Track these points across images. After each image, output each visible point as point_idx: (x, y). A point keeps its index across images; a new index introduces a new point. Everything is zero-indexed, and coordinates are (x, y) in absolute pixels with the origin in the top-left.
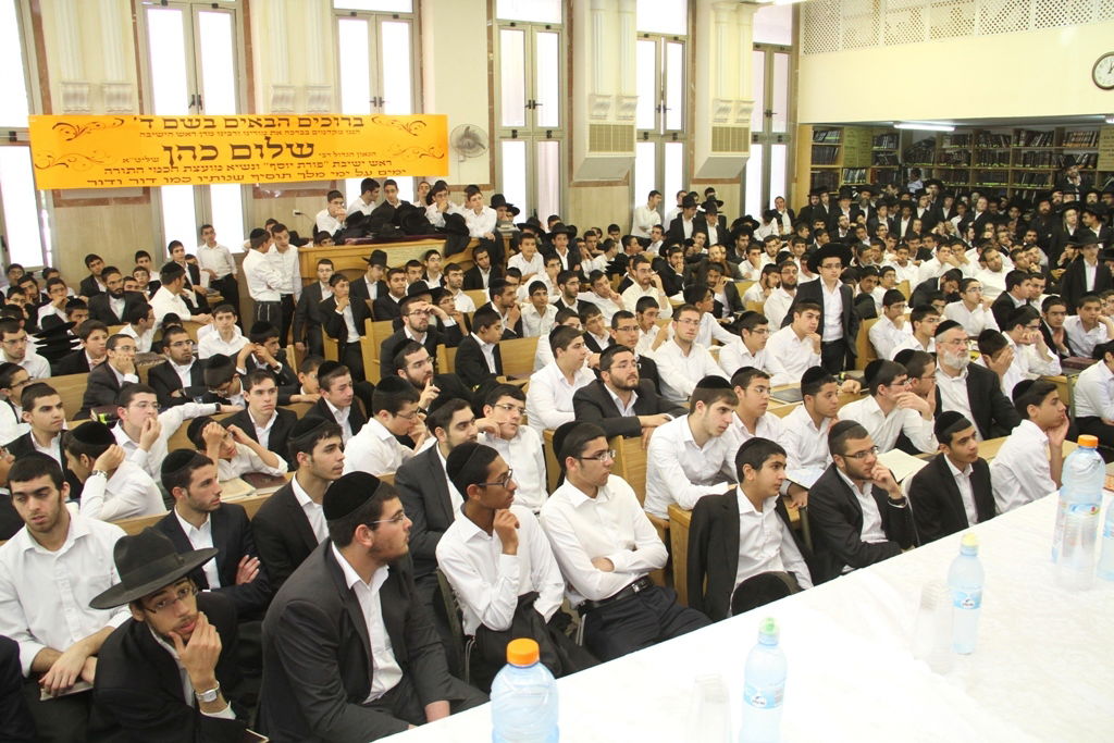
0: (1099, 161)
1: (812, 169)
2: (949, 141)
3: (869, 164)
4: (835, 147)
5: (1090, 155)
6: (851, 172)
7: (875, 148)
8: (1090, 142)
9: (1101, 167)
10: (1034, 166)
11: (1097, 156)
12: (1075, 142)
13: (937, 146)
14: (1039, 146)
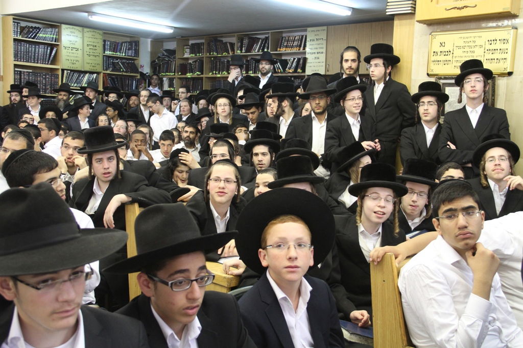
0: (308, 65)
1: (16, 66)
2: (188, 50)
3: (99, 68)
4: (52, 46)
5: (299, 60)
6: (76, 75)
7: (108, 53)
8: (300, 46)
9: (309, 71)
10: (254, 73)
11: (305, 60)
12: (286, 47)
13: (178, 56)
14: (258, 51)
